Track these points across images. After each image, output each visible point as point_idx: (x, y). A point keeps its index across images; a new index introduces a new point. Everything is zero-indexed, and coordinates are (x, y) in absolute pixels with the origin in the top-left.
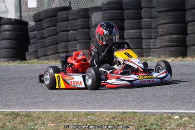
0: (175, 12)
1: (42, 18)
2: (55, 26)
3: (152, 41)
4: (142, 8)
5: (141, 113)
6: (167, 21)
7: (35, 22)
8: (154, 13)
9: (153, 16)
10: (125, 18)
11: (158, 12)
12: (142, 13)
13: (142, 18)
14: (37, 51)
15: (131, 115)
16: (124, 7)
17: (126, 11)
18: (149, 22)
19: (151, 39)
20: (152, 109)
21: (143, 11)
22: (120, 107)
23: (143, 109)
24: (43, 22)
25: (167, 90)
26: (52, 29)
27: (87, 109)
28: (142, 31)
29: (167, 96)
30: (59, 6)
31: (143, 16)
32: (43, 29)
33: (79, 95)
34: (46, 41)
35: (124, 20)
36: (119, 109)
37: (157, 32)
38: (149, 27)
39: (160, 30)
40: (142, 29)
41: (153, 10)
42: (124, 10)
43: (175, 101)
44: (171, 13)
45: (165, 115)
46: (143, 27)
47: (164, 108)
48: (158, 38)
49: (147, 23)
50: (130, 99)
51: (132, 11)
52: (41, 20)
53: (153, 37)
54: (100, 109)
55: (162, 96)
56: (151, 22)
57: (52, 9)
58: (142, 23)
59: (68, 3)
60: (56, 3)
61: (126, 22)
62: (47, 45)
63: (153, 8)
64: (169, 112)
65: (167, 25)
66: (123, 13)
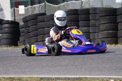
0: (111, 16)
1: (28, 20)
2: (36, 25)
3: (96, 34)
4: (90, 14)
5: (90, 78)
6: (105, 22)
7: (24, 22)
8: (98, 17)
9: (97, 19)
10: (79, 20)
11: (100, 17)
12: (90, 17)
13: (90, 20)
14: (25, 41)
15: (84, 79)
16: (79, 13)
17: (80, 16)
18: (94, 22)
19: (96, 33)
20: (97, 76)
21: (90, 16)
22: (77, 74)
23: (91, 76)
24: (29, 23)
25: (106, 64)
26: (34, 27)
27: (57, 75)
28: (90, 28)
29: (106, 67)
30: (38, 13)
31: (90, 19)
32: (29, 27)
33: (51, 67)
34: (31, 34)
35: (79, 21)
36: (76, 76)
37: (99, 29)
38: (94, 26)
39: (101, 27)
40: (90, 27)
41: (97, 15)
42: (79, 15)
43: (111, 71)
44: (108, 17)
45: (105, 79)
46: (90, 25)
47: (104, 75)
48: (100, 33)
49: (93, 23)
50: (83, 69)
51: (84, 16)
52: (28, 21)
53: (97, 32)
54: (65, 75)
55: (103, 67)
56: (96, 22)
57: (34, 14)
58: (90, 23)
59: (44, 11)
60: (36, 11)
61: (80, 22)
62: (31, 37)
63: (96, 14)
64: (107, 78)
65: (105, 25)
66: (78, 17)
